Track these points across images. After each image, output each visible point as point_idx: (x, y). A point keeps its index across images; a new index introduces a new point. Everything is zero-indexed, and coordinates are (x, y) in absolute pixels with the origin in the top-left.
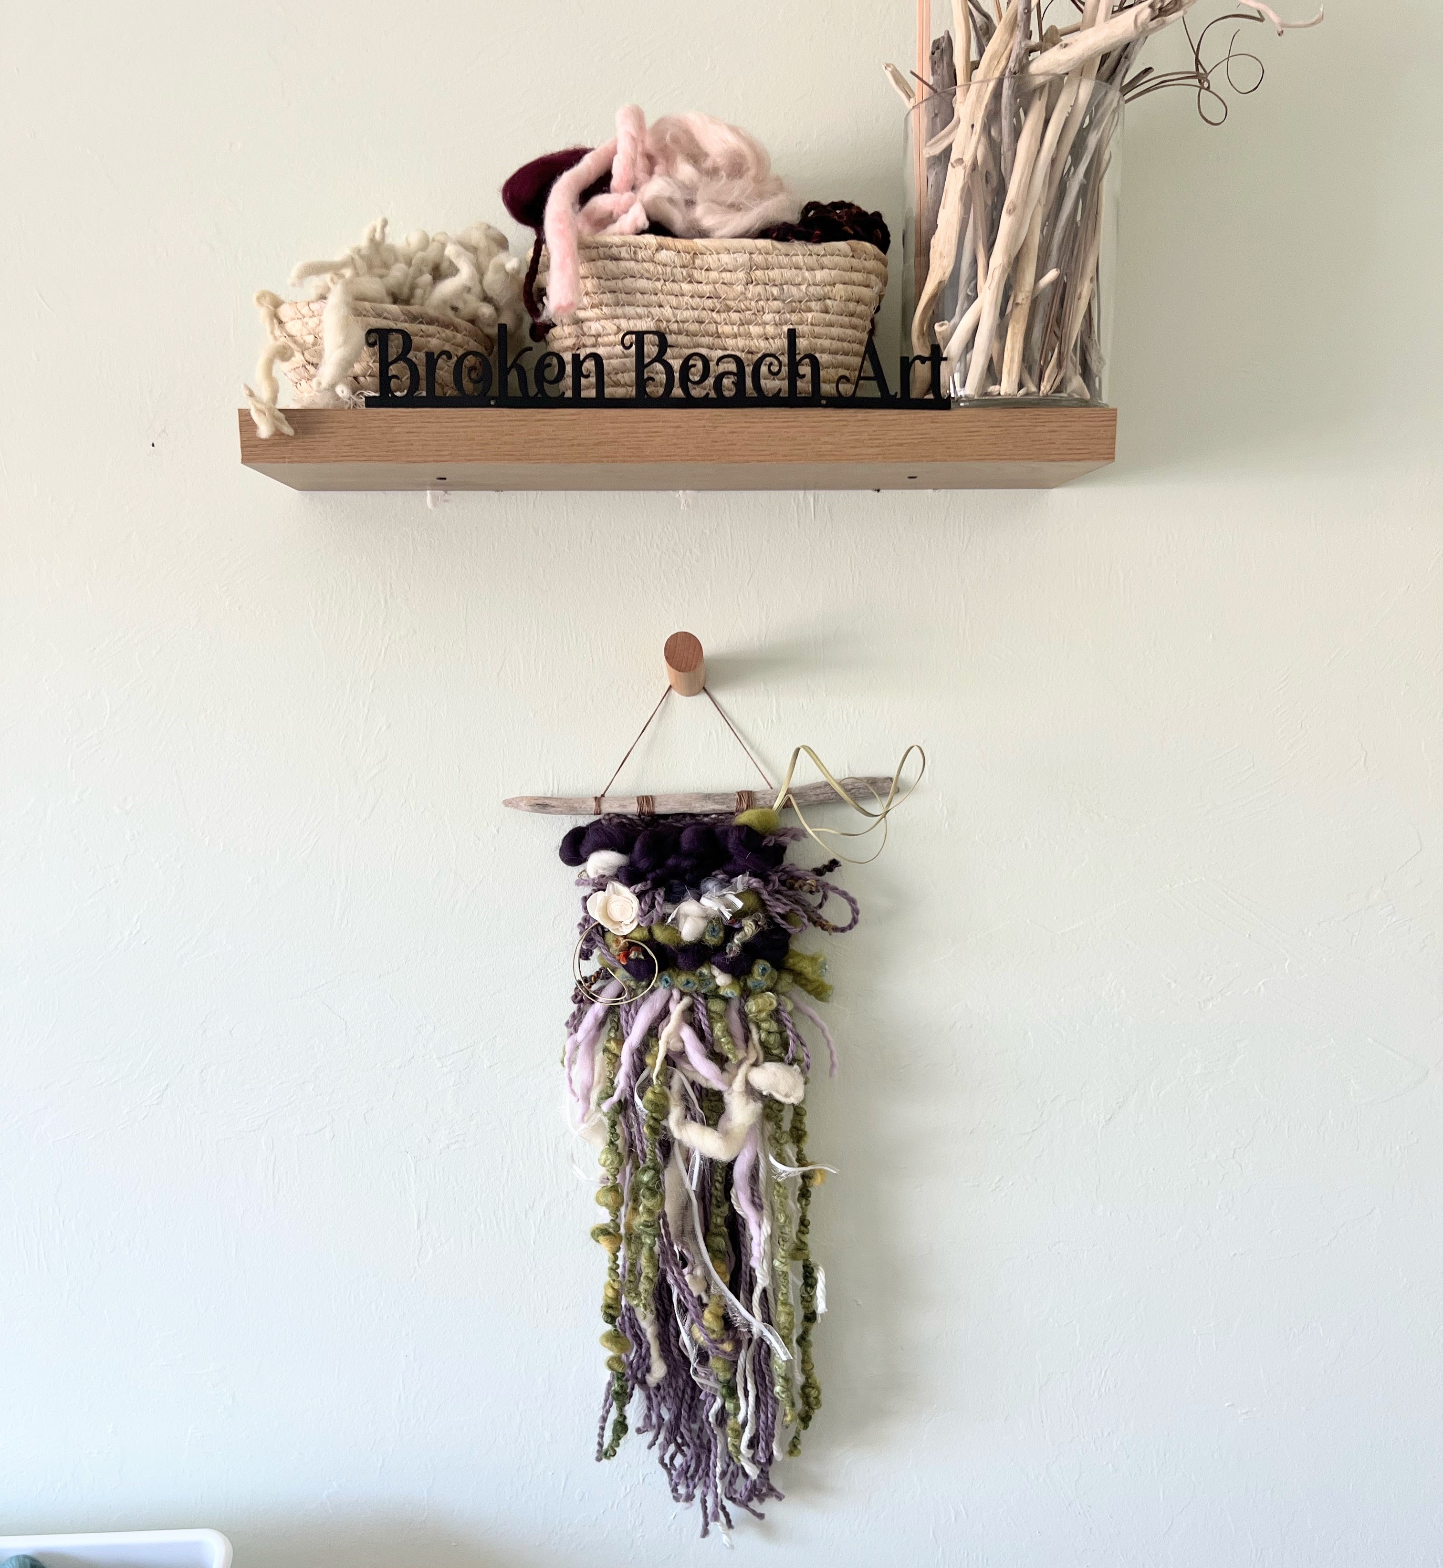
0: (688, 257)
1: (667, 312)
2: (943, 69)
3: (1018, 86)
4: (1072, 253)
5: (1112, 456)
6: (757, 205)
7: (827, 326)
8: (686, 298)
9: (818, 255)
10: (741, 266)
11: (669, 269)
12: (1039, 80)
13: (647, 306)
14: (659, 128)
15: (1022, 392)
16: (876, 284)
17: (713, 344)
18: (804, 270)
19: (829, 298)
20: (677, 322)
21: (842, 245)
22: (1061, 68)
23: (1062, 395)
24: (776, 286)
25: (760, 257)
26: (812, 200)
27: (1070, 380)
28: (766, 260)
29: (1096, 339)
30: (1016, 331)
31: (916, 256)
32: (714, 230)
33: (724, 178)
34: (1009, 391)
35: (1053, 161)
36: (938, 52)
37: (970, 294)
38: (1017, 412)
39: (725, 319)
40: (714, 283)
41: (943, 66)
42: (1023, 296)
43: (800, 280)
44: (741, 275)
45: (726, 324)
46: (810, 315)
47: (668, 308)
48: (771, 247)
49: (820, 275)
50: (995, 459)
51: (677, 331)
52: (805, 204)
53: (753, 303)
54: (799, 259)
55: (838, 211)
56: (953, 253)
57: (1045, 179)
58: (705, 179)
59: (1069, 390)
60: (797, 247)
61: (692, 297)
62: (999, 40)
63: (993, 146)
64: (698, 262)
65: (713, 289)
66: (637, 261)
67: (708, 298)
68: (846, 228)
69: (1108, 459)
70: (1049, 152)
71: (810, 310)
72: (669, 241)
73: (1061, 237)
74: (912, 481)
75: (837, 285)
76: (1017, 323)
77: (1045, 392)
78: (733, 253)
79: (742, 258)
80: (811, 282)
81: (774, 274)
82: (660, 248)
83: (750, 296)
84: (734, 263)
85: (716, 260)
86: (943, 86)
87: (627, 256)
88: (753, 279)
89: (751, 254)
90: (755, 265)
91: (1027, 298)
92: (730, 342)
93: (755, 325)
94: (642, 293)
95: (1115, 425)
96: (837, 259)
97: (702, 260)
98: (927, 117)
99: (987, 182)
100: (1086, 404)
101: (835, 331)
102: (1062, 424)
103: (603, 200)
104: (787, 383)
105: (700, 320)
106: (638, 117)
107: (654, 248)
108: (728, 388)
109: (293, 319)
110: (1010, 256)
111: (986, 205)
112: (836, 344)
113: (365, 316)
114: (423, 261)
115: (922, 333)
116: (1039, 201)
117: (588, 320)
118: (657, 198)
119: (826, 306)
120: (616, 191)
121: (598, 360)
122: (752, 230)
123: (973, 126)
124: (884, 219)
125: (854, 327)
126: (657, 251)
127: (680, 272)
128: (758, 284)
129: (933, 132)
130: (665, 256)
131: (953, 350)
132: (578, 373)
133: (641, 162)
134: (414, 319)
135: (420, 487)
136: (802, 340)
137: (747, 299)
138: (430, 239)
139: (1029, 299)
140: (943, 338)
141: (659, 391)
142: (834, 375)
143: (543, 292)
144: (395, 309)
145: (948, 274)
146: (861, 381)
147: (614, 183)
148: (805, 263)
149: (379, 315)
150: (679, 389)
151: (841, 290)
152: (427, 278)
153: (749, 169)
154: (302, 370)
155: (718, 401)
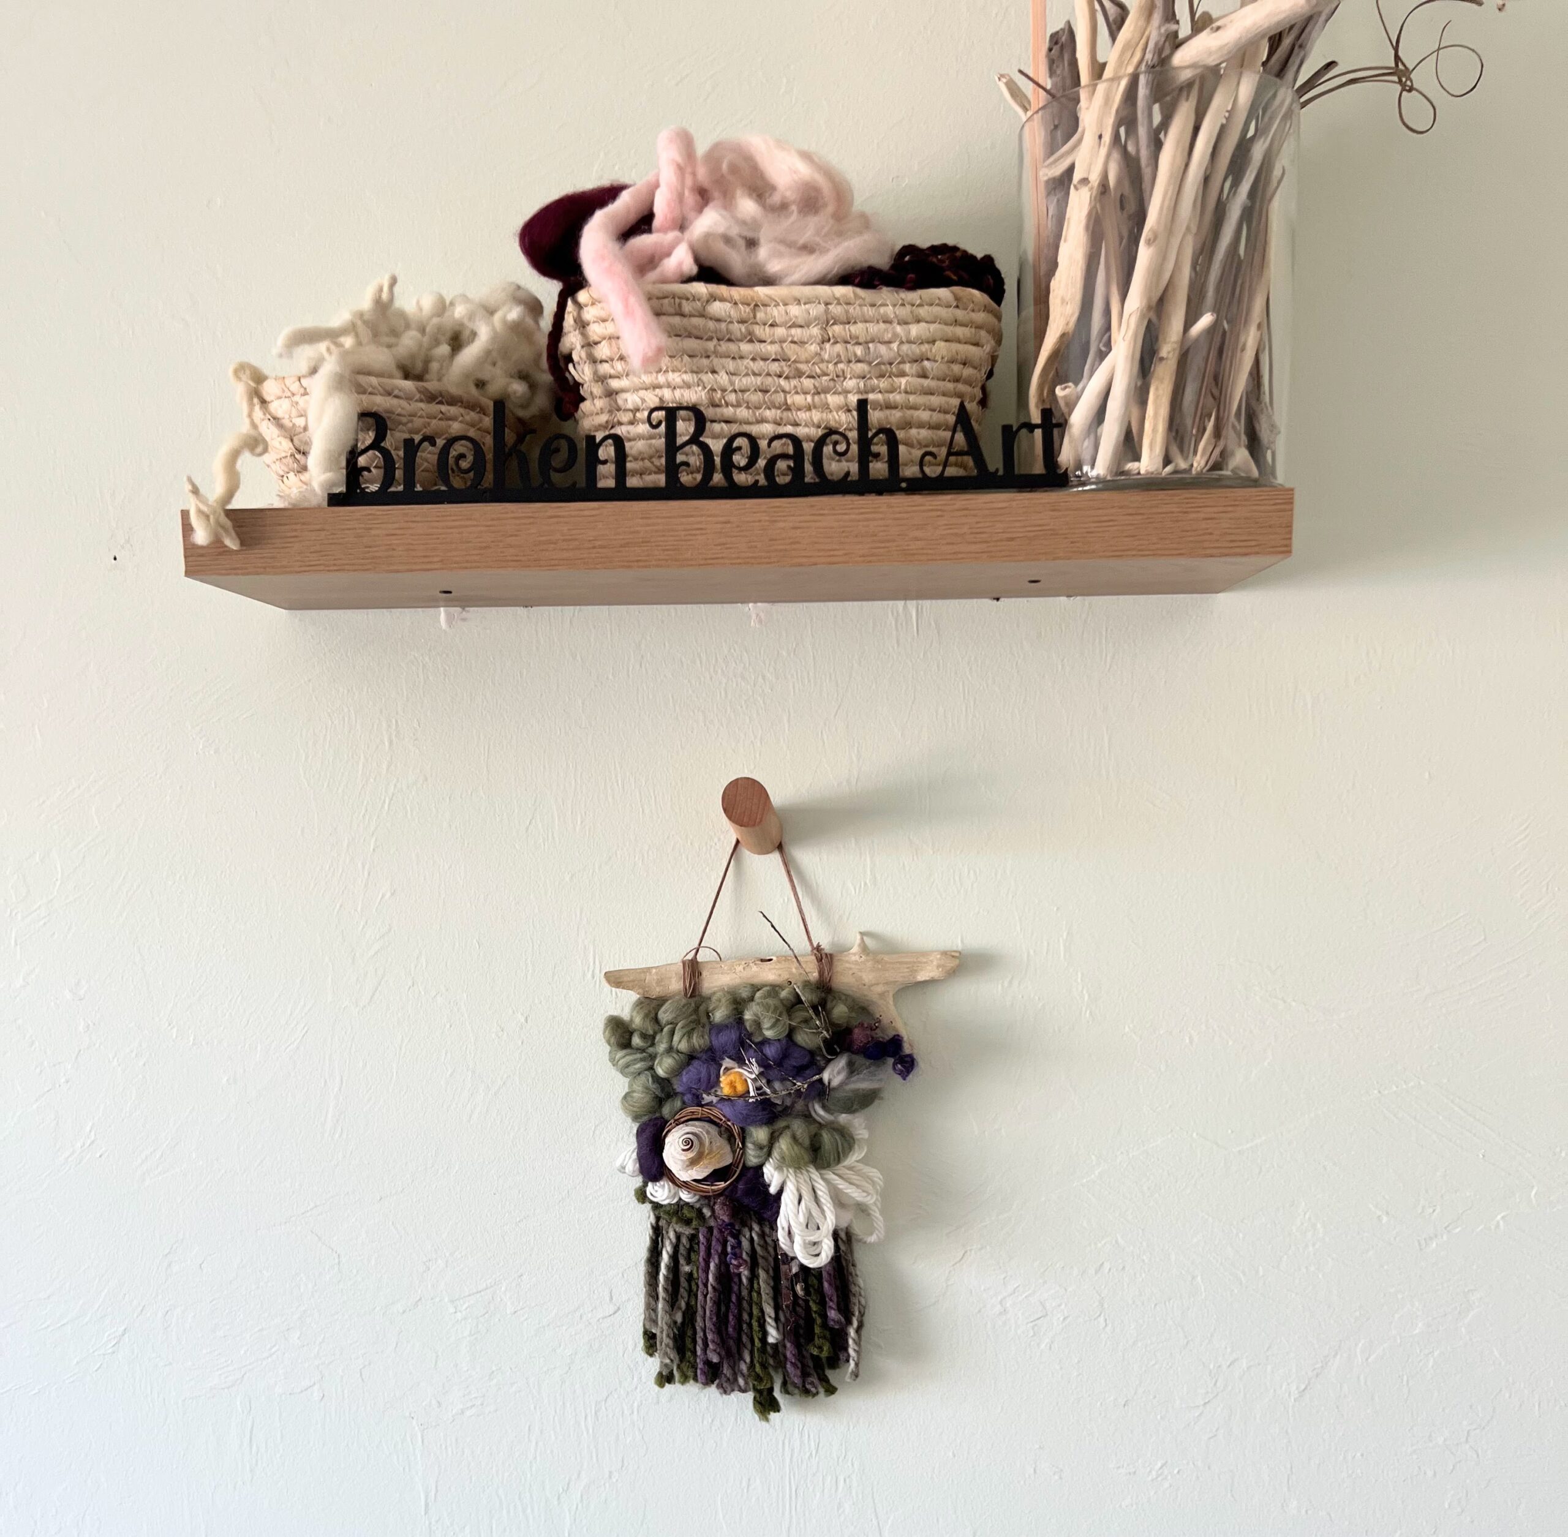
0: (748, 309)
1: (723, 379)
2: (1064, 69)
3: (1158, 85)
4: (1233, 294)
5: (1287, 549)
6: (835, 247)
7: (926, 393)
8: (746, 362)
9: (913, 305)
10: (815, 319)
11: (723, 325)
12: (1186, 75)
13: (697, 373)
14: (714, 156)
15: (1169, 469)
16: (988, 342)
17: (781, 419)
18: (895, 325)
19: (928, 359)
20: (735, 391)
21: (943, 293)
22: (1212, 58)
23: (1222, 473)
24: (860, 344)
25: (839, 308)
26: (907, 243)
27: (1232, 454)
28: (847, 312)
29: (1267, 400)
30: (1161, 392)
31: (1035, 304)
32: (781, 278)
33: (795, 213)
34: (1151, 469)
35: (1206, 180)
36: (1056, 49)
37: (1103, 349)
38: (1161, 494)
39: (795, 387)
40: (780, 342)
41: (1064, 66)
42: (1168, 349)
43: (890, 335)
44: (815, 331)
45: (797, 393)
46: (903, 381)
47: (723, 374)
48: (852, 295)
49: (915, 330)
50: (1134, 555)
51: (735, 403)
52: (898, 247)
53: (830, 366)
54: (889, 311)
55: (939, 255)
56: (1078, 297)
57: (1194, 201)
58: (771, 216)
59: (1231, 465)
60: (886, 294)
61: (753, 359)
62: (1132, 28)
63: (1131, 165)
64: (760, 315)
65: (780, 349)
66: (683, 315)
67: (774, 360)
69: (1286, 552)
70: (1200, 166)
71: (903, 374)
72: (723, 290)
73: (1219, 274)
74: (1035, 587)
75: (937, 343)
76: (1162, 381)
77: (1199, 469)
78: (805, 304)
79: (816, 310)
80: (904, 339)
81: (857, 329)
82: (713, 298)
83: (826, 357)
84: (806, 316)
85: (783, 312)
86: (1064, 90)
87: (672, 310)
88: (831, 335)
89: (827, 304)
90: (833, 318)
91: (1174, 350)
92: (803, 416)
93: (834, 393)
94: (690, 356)
95: (1292, 510)
96: (936, 310)
97: (766, 313)
98: (1046, 130)
99: (1122, 208)
100: (1254, 483)
101: (936, 400)
102: (1221, 509)
103: (642, 241)
104: (857, 465)
105: (764, 388)
106: (686, 142)
107: (705, 298)
108: (784, 474)
109: (280, 398)
110: (1149, 299)
111: (1121, 238)
112: (937, 417)
113: (370, 393)
114: (440, 329)
115: (1041, 400)
116: (1188, 228)
117: (623, 391)
118: (708, 236)
119: (923, 369)
120: (659, 231)
121: (619, 442)
122: (830, 276)
123: (1100, 137)
124: (996, 262)
125: (959, 395)
126: (708, 301)
127: (738, 329)
128: (836, 342)
129: (1052, 148)
130: (717, 308)
131: (1079, 418)
132: (593, 461)
133: (690, 198)
134: (432, 397)
135: (430, 603)
136: (894, 411)
137: (822, 361)
138: (448, 302)
139: (1177, 352)
140: (1067, 404)
141: (695, 479)
142: (918, 453)
143: (569, 358)
144: (409, 385)
145: (1072, 325)
146: (952, 459)
147: (657, 223)
148: (896, 316)
149: (389, 393)
150: (721, 475)
151: (941, 348)
152: (444, 349)
153: (825, 205)
154: (290, 460)
155: (771, 490)
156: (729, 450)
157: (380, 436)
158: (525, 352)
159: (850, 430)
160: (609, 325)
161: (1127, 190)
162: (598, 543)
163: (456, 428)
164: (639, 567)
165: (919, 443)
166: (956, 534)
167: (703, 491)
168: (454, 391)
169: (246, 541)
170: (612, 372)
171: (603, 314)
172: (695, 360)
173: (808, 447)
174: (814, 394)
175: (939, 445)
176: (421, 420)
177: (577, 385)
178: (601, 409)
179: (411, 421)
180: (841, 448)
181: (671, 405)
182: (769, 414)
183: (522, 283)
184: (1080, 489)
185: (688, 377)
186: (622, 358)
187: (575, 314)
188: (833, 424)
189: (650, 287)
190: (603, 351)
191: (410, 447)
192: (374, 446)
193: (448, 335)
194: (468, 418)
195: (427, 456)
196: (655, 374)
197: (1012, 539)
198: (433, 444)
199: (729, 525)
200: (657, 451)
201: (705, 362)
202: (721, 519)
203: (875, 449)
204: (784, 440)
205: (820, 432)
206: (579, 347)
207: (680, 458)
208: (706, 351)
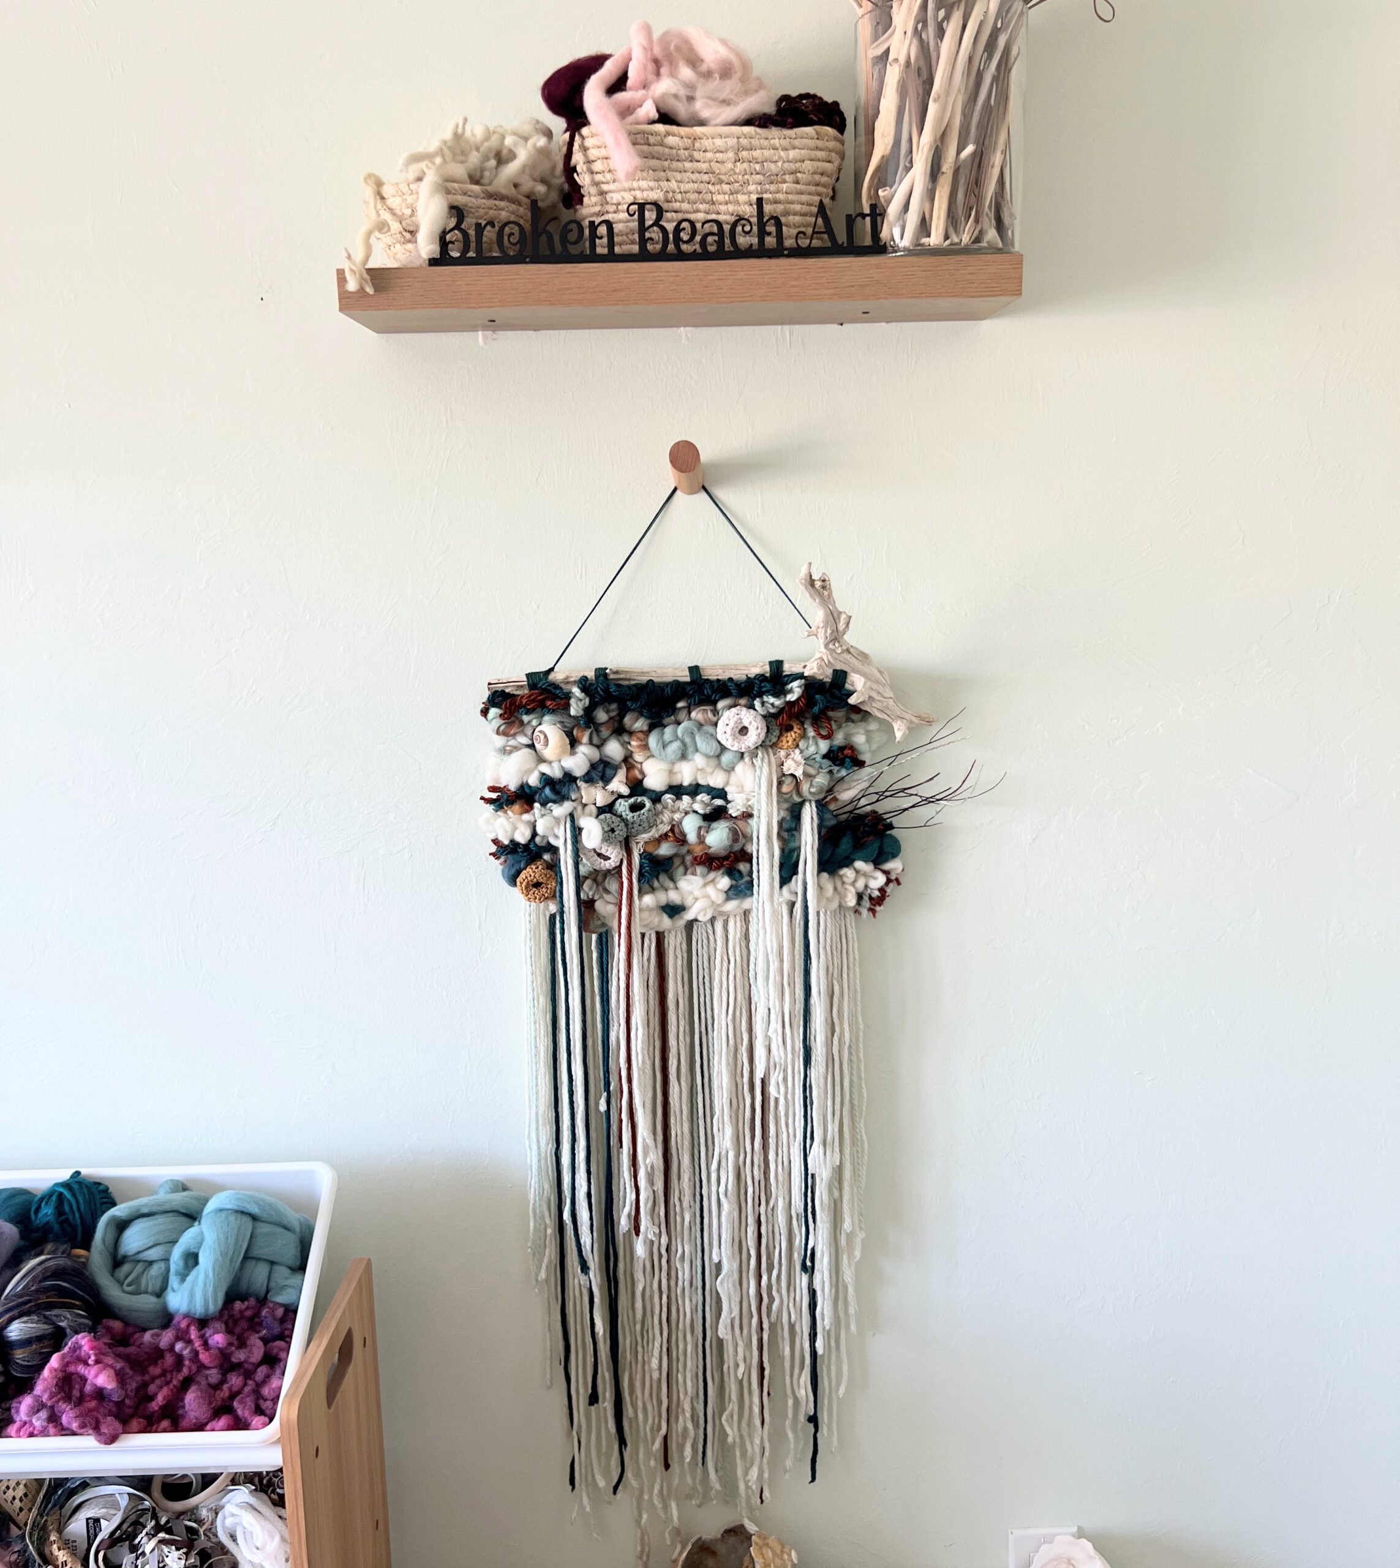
0: (690, 141)
1: (673, 185)
4: (986, 131)
5: (1019, 292)
6: (743, 101)
7: (798, 194)
8: (688, 174)
9: (790, 138)
10: (731, 148)
11: (674, 151)
13: (657, 181)
14: (665, 39)
15: (948, 242)
16: (835, 159)
17: (709, 210)
18: (780, 151)
19: (799, 172)
20: (681, 192)
21: (809, 130)
23: (979, 244)
24: (757, 163)
25: (745, 140)
26: (785, 93)
27: (987, 232)
28: (750, 143)
29: (1008, 198)
30: (942, 194)
31: (865, 135)
32: (709, 120)
33: (717, 79)
34: (937, 243)
35: (970, 59)
37: (908, 165)
38: (943, 259)
39: (718, 190)
40: (709, 162)
42: (947, 167)
43: (777, 158)
44: (731, 155)
45: (719, 193)
46: (785, 186)
47: (673, 182)
48: (754, 133)
49: (792, 154)
50: (926, 297)
51: (680, 200)
52: (778, 97)
53: (740, 177)
54: (776, 142)
55: (804, 102)
56: (892, 132)
57: (963, 73)
58: (701, 80)
59: (985, 240)
60: (775, 132)
61: (693, 172)
63: (924, 47)
64: (697, 145)
65: (709, 166)
66: (649, 145)
67: (705, 173)
68: (812, 116)
69: (1018, 294)
70: (966, 52)
71: (784, 182)
72: (674, 128)
73: (978, 118)
74: (866, 316)
75: (805, 162)
76: (943, 187)
77: (965, 242)
78: (724, 138)
79: (732, 142)
80: (785, 160)
81: (757, 154)
82: (668, 134)
83: (737, 171)
84: (725, 146)
85: (711, 143)
87: (642, 142)
88: (740, 158)
89: (738, 138)
90: (741, 147)
91: (951, 167)
92: (723, 208)
93: (742, 194)
94: (654, 171)
95: (1022, 268)
96: (805, 141)
97: (701, 143)
98: (872, 25)
99: (919, 75)
100: (999, 251)
101: (804, 198)
102: (979, 268)
103: (620, 96)
104: (757, 239)
105: (699, 191)
106: (648, 30)
107: (663, 135)
108: (711, 245)
109: (394, 196)
110: (936, 135)
111: (918, 94)
112: (806, 209)
113: (454, 194)
114: (490, 149)
115: (870, 197)
116: (959, 90)
117: (610, 192)
118: (664, 95)
119: (797, 177)
120: (631, 89)
121: (609, 224)
122: (740, 120)
123: (905, 32)
124: (841, 107)
125: (819, 194)
126: (665, 136)
127: (683, 154)
128: (743, 162)
129: (876, 37)
130: (671, 140)
131: (893, 210)
132: (594, 235)
133: (651, 66)
134: (491, 196)
135: (474, 328)
136: (779, 205)
137: (735, 173)
138: (491, 131)
139: (952, 169)
140: (885, 201)
141: (655, 248)
142: (794, 232)
143: (574, 169)
144: (476, 188)
145: (888, 151)
146: (815, 235)
147: (630, 83)
148: (780, 145)
149: (465, 194)
150: (673, 246)
151: (808, 165)
152: (493, 163)
153: (736, 73)
154: (399, 236)
155: (703, 255)
156: (678, 230)
157: (460, 220)
158: (545, 167)
159: (752, 217)
160: (602, 150)
161: (922, 64)
162: (597, 290)
163: (504, 215)
164: (623, 304)
165: (794, 225)
166: (819, 284)
167: (662, 256)
168: (503, 191)
169: (378, 289)
170: (604, 180)
171: (599, 143)
172: (656, 173)
173: (727, 228)
174: (730, 194)
175: (807, 226)
176: (483, 210)
177: (580, 187)
178: (596, 203)
179: (478, 211)
180: (747, 228)
181: (640, 201)
182: (702, 207)
183: (541, 119)
184: (894, 255)
185: (652, 184)
186: (610, 171)
187: (580, 142)
188: (741, 213)
189: (629, 127)
190: (598, 166)
191: (480, 229)
192: (457, 227)
193: (493, 154)
194: (510, 209)
195: (489, 234)
196: (631, 182)
197: (853, 286)
198: (493, 226)
199: (678, 278)
200: (631, 230)
201: (663, 174)
202: (674, 274)
203: (768, 229)
204: (711, 224)
205: (733, 219)
206: (581, 163)
207: (647, 235)
208: (663, 167)
